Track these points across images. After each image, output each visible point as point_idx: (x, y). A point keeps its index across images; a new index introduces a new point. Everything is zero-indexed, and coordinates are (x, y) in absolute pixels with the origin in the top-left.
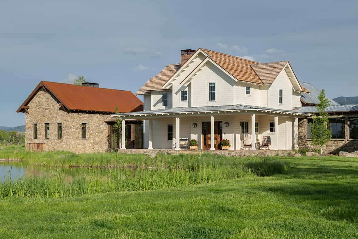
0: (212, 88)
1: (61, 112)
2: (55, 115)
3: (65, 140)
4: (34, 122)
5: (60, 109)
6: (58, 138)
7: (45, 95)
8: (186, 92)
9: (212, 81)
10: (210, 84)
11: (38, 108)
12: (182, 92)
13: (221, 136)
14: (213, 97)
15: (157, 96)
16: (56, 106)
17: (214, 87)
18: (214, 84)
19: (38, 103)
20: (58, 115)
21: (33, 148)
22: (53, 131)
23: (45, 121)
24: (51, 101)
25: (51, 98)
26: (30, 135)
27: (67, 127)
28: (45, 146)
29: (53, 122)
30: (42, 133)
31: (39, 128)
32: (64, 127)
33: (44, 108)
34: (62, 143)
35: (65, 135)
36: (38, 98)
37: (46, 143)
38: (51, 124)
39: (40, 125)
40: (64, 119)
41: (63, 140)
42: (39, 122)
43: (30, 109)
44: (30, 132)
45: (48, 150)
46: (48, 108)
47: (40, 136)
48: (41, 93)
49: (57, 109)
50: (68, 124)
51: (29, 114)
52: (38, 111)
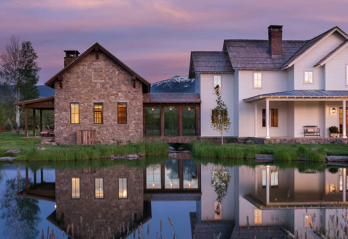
2: (115, 92)
6: (119, 122)
7: (94, 65)
11: (79, 80)
19: (80, 74)
22: (110, 114)
23: (95, 99)
24: (105, 71)
25: (106, 67)
26: (64, 119)
27: (137, 109)
28: (95, 135)
29: (109, 102)
30: (89, 116)
31: (82, 109)
32: (131, 109)
33: (93, 81)
34: (128, 130)
35: (133, 119)
36: (80, 67)
37: (98, 130)
38: (106, 104)
39: (86, 105)
40: (132, 98)
41: (130, 126)
42: (82, 101)
43: (64, 81)
44: (64, 114)
45: (101, 140)
46: (101, 81)
47: (85, 120)
48: (87, 60)
49: (117, 84)
50: (139, 104)
51: (63, 88)
52: (80, 84)
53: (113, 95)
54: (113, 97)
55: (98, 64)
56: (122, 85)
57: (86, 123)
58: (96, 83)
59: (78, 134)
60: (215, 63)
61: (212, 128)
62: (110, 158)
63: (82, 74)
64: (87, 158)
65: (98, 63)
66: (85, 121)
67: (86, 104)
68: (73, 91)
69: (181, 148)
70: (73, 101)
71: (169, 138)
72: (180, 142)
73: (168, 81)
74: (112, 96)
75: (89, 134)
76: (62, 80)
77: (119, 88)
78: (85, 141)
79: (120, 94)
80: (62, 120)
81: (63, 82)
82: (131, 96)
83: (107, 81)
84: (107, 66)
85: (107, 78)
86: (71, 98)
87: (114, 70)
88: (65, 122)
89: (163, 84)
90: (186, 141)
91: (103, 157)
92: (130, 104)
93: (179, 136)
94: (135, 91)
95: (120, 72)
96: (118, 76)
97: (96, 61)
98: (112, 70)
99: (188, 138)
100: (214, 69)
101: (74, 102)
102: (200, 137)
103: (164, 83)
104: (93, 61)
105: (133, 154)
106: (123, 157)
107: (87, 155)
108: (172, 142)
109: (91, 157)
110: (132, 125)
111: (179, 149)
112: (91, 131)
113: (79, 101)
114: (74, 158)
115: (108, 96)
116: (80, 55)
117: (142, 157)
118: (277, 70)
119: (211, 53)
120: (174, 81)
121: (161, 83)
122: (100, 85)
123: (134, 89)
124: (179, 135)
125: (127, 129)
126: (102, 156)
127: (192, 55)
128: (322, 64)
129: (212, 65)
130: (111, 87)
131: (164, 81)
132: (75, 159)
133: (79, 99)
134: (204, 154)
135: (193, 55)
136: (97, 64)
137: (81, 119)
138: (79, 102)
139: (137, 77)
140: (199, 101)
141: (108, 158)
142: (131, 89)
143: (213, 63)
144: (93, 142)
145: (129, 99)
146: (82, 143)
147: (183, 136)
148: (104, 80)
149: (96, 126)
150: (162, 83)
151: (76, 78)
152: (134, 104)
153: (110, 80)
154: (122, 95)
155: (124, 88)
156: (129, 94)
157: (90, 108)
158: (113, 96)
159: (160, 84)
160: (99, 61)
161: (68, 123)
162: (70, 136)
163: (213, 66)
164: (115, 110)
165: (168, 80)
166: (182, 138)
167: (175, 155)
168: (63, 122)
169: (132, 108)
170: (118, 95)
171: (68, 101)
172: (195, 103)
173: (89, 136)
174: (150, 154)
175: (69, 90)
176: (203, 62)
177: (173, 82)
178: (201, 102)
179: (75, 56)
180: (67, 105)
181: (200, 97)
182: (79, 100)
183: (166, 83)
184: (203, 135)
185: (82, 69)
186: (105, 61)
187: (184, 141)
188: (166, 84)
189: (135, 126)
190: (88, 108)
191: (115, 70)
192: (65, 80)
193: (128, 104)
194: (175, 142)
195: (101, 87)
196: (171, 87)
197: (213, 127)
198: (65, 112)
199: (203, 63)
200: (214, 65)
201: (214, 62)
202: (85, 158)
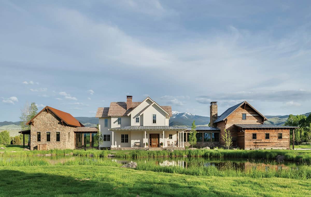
0: (154, 117)
1: (59, 125)
2: (55, 127)
3: (62, 142)
4: (38, 131)
5: (59, 123)
6: (57, 141)
7: (47, 115)
8: (138, 118)
9: (154, 114)
10: (153, 115)
11: (41, 122)
12: (137, 118)
13: (159, 140)
14: (154, 121)
15: (115, 119)
16: (55, 122)
17: (155, 117)
18: (155, 115)
19: (41, 120)
20: (57, 127)
21: (42, 147)
22: (53, 137)
23: (47, 130)
24: (51, 118)
26: (34, 139)
27: (64, 135)
28: (47, 146)
29: (53, 132)
30: (45, 138)
31: (42, 135)
32: (61, 135)
37: (48, 144)
38: (51, 133)
39: (43, 133)
42: (42, 131)
45: (49, 148)
46: (50, 123)
47: (43, 140)
48: (44, 113)
50: (65, 133)
51: (34, 126)
52: (41, 124)
54: (54, 129)
58: (47, 123)
59: (38, 146)
68: (38, 127)
71: (85, 148)
77: (57, 126)
78: (41, 149)
81: (33, 123)
83: (52, 122)
94: (63, 127)
96: (56, 120)
112: (45, 144)
115: (52, 129)
118: (124, 117)
125: (60, 144)
128: (141, 114)
130: (53, 125)
137: (41, 139)
138: (40, 132)
139: (63, 121)
142: (61, 126)
145: (61, 130)
149: (47, 142)
151: (39, 121)
152: (63, 132)
154: (58, 129)
156: (61, 128)
157: (45, 135)
160: (49, 114)
161: (36, 141)
164: (55, 135)
166: (91, 148)
170: (56, 129)
171: (36, 131)
172: (96, 132)
175: (36, 127)
180: (36, 133)
185: (42, 117)
186: (51, 114)
192: (35, 122)
193: (60, 133)
195: (49, 125)
198: (35, 136)
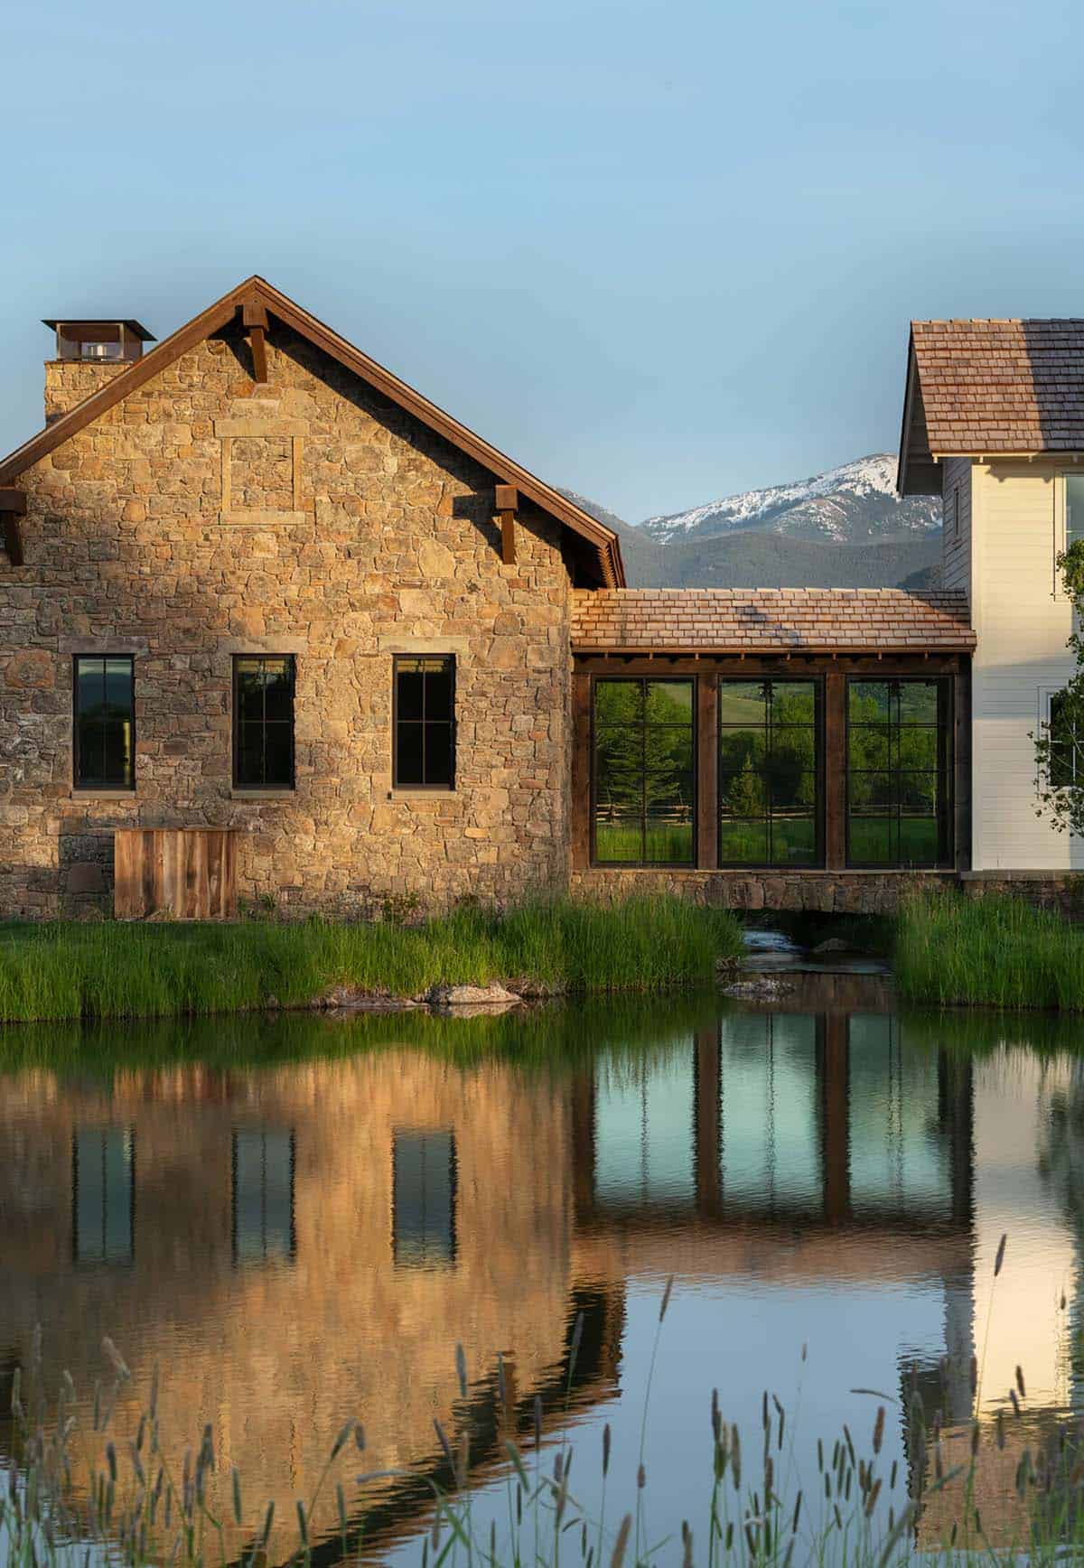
2: (376, 587)
7: (237, 414)
22: (340, 726)
23: (239, 630)
24: (313, 458)
25: (322, 431)
26: (34, 756)
27: (529, 693)
28: (239, 857)
29: (338, 648)
30: (202, 739)
31: (156, 693)
32: (484, 694)
33: (226, 513)
34: (462, 830)
35: (499, 760)
36: (144, 427)
37: (257, 829)
38: (315, 663)
39: (179, 665)
40: (490, 623)
41: (477, 804)
42: (154, 643)
43: (35, 518)
44: (35, 724)
45: (282, 889)
46: (286, 517)
47: (175, 761)
48: (191, 385)
49: (392, 535)
50: (541, 665)
51: (27, 560)
52: (142, 539)
53: (367, 606)
54: (365, 617)
55: (262, 408)
56: (428, 545)
57: (179, 781)
58: (248, 532)
59: (124, 854)
60: (1073, 397)
61: (1039, 813)
62: (326, 1007)
63: (153, 475)
64: (166, 1005)
65: (264, 402)
66: (172, 771)
67: (180, 663)
68: (95, 584)
69: (834, 943)
70: (92, 642)
71: (752, 881)
72: (827, 905)
73: (816, 488)
74: (353, 615)
75: (198, 852)
76: (22, 513)
77: (404, 561)
78: (168, 896)
79: (408, 599)
80: (17, 764)
81: (24, 524)
82: (487, 610)
83: (326, 515)
84: (323, 425)
85: (325, 499)
86: (83, 623)
87: (369, 450)
88: (35, 773)
89: (775, 510)
90: (870, 897)
91: (273, 998)
92: (478, 660)
93: (824, 867)
94: (512, 583)
95: (410, 460)
96: (399, 488)
97: (249, 393)
98: (359, 446)
99: (882, 881)
100: (1064, 434)
101: (101, 647)
102: (964, 876)
103: (788, 505)
104: (230, 393)
105: (478, 986)
106: (410, 1002)
107: (164, 985)
108: (771, 905)
109: (195, 999)
110: (487, 799)
111: (816, 951)
112: (211, 835)
113: (131, 643)
114: (78, 1010)
115: (331, 612)
116: (154, 344)
117: (540, 1003)
119: (1050, 328)
120: (859, 492)
121: (763, 498)
122: (273, 543)
123: (509, 571)
124: (818, 861)
125: (453, 824)
126: (267, 996)
127: (917, 346)
129: (1056, 407)
130: (349, 555)
131: (781, 488)
132: (83, 1014)
133: (136, 633)
134: (963, 988)
135: (923, 346)
136: (255, 412)
137: (146, 758)
138: (133, 650)
139: (527, 492)
140: (961, 641)
141: (308, 1009)
142: (487, 568)
143: (1060, 398)
144: (222, 903)
145: (468, 631)
146: (151, 910)
147: (847, 867)
148: (302, 508)
149: (246, 801)
150: (769, 500)
151: (114, 500)
152: (505, 660)
153: (342, 512)
154: (425, 607)
155: (437, 562)
156: (473, 598)
157: (206, 689)
158: (362, 609)
159: (754, 509)
160: (270, 393)
161: (59, 780)
162: (70, 861)
163: (1056, 415)
164: (376, 698)
165: (812, 480)
166: (841, 876)
167: (769, 992)
168: (27, 773)
169: (491, 691)
170: (394, 602)
171: (61, 644)
172: (932, 655)
173: (198, 863)
174: (596, 982)
175: (67, 577)
176: (993, 389)
177: (848, 494)
178: (974, 646)
179: (121, 356)
180: (52, 668)
181: (969, 614)
182: (135, 639)
183: (798, 502)
184: (984, 860)
185: (153, 441)
186: (310, 388)
187: (856, 899)
188: (802, 508)
189: (513, 804)
190: (193, 691)
191: (376, 445)
192: (38, 511)
193: (464, 662)
194: (794, 902)
195: (281, 555)
196: (831, 526)
197: (1050, 814)
198: (38, 710)
199: (987, 398)
200: (1068, 406)
201: (1064, 389)
202: (153, 1008)
